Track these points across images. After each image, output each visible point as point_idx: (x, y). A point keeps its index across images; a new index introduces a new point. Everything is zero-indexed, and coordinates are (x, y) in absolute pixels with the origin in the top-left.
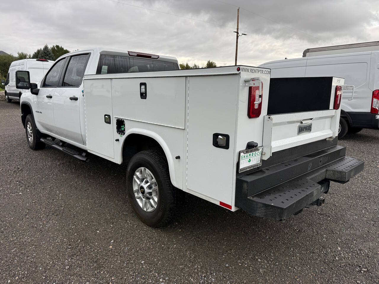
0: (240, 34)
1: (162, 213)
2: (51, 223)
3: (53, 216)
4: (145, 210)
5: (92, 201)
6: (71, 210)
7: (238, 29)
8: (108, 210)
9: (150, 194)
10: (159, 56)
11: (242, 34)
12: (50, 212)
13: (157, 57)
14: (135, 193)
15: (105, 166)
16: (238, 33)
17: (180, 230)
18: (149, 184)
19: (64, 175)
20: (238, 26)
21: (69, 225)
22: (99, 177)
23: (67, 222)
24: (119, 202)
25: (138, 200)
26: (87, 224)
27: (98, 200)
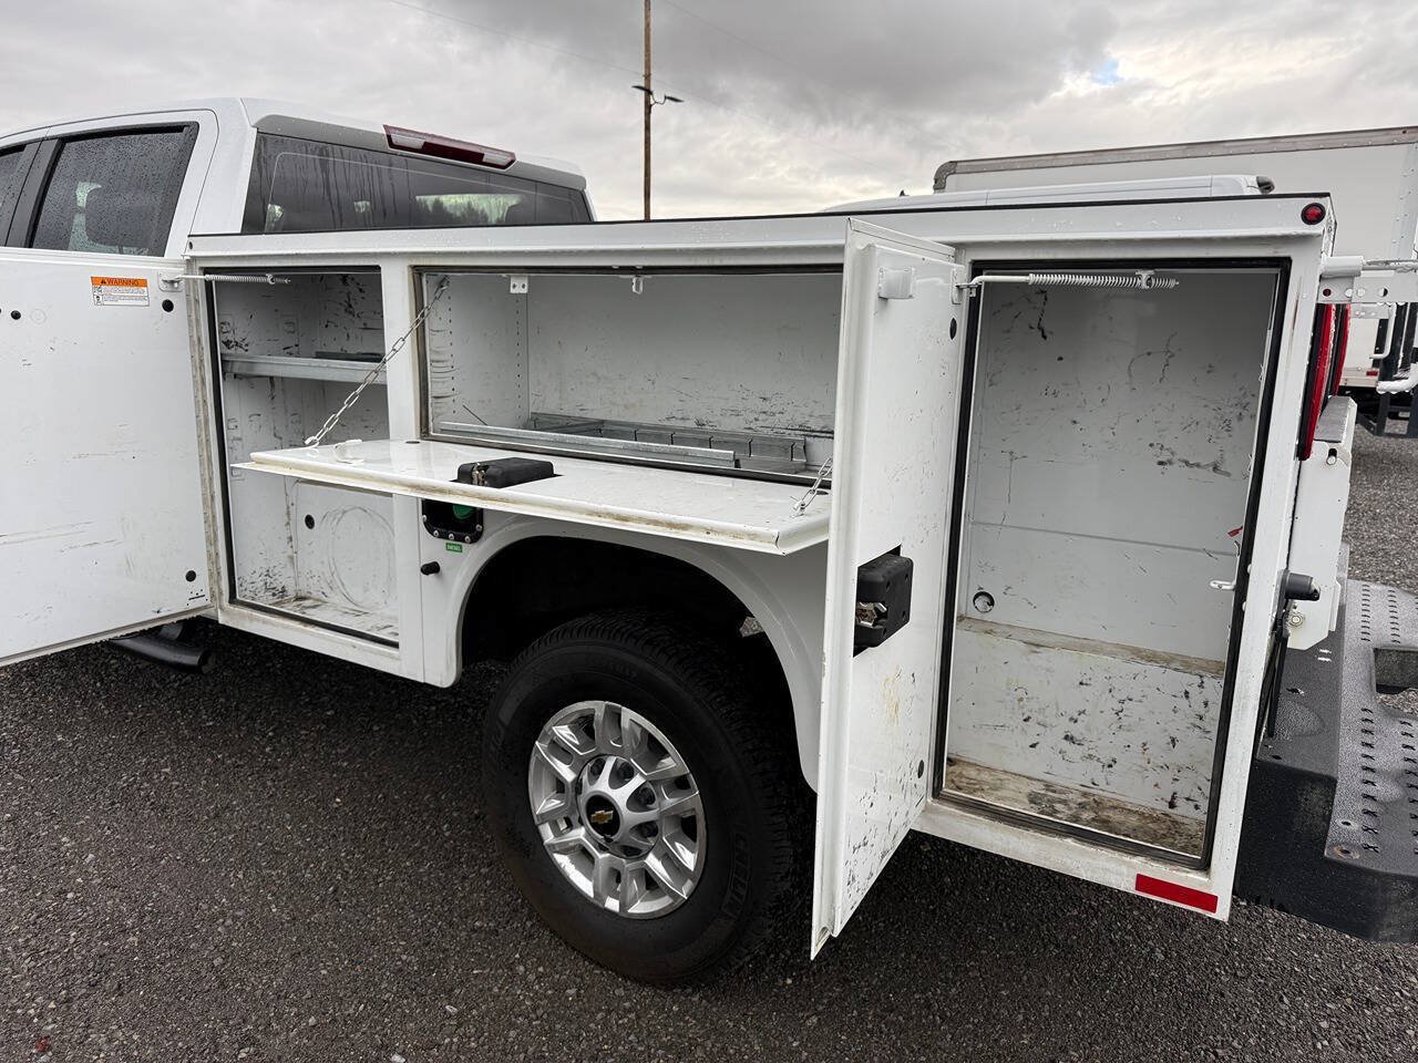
0: (657, 97)
1: (732, 922)
2: (105, 1047)
3: (98, 995)
4: (612, 904)
5: (279, 876)
6: (187, 942)
7: (647, 77)
8: (389, 917)
9: (648, 830)
10: (512, 154)
11: (666, 98)
12: (68, 972)
13: (503, 160)
14: (541, 827)
15: (257, 672)
16: (648, 92)
17: (789, 981)
18: (636, 782)
19: (60, 738)
20: (648, 66)
21: (213, 1041)
22: (250, 732)
23: (197, 1025)
24: (419, 864)
25: (563, 860)
26: (312, 1021)
27: (307, 865)
